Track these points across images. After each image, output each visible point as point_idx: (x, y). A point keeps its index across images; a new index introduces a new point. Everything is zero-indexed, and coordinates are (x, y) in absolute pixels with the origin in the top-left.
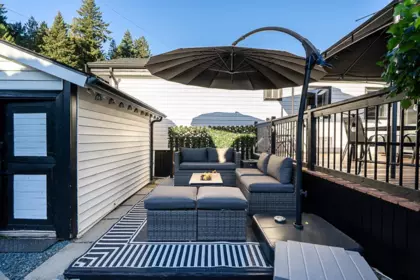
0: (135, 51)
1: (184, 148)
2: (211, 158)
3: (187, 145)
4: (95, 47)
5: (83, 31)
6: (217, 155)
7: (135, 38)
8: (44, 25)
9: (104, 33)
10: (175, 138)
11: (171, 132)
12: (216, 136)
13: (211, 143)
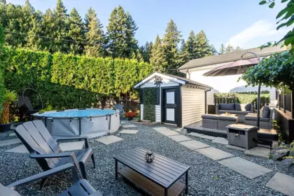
0: (197, 42)
1: (222, 104)
2: (236, 108)
3: (224, 102)
4: (174, 47)
5: (168, 40)
6: (240, 107)
7: (196, 33)
8: (151, 43)
9: (179, 37)
10: (217, 99)
11: (215, 96)
12: (241, 97)
13: (238, 101)
